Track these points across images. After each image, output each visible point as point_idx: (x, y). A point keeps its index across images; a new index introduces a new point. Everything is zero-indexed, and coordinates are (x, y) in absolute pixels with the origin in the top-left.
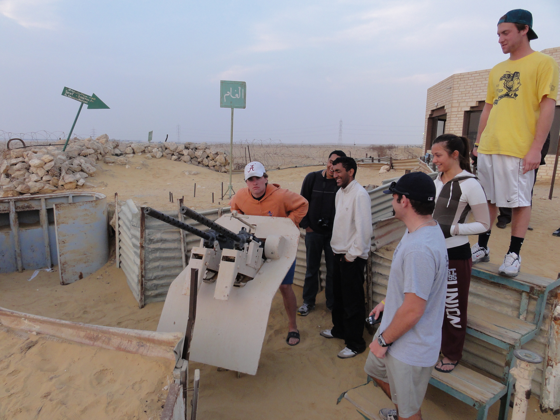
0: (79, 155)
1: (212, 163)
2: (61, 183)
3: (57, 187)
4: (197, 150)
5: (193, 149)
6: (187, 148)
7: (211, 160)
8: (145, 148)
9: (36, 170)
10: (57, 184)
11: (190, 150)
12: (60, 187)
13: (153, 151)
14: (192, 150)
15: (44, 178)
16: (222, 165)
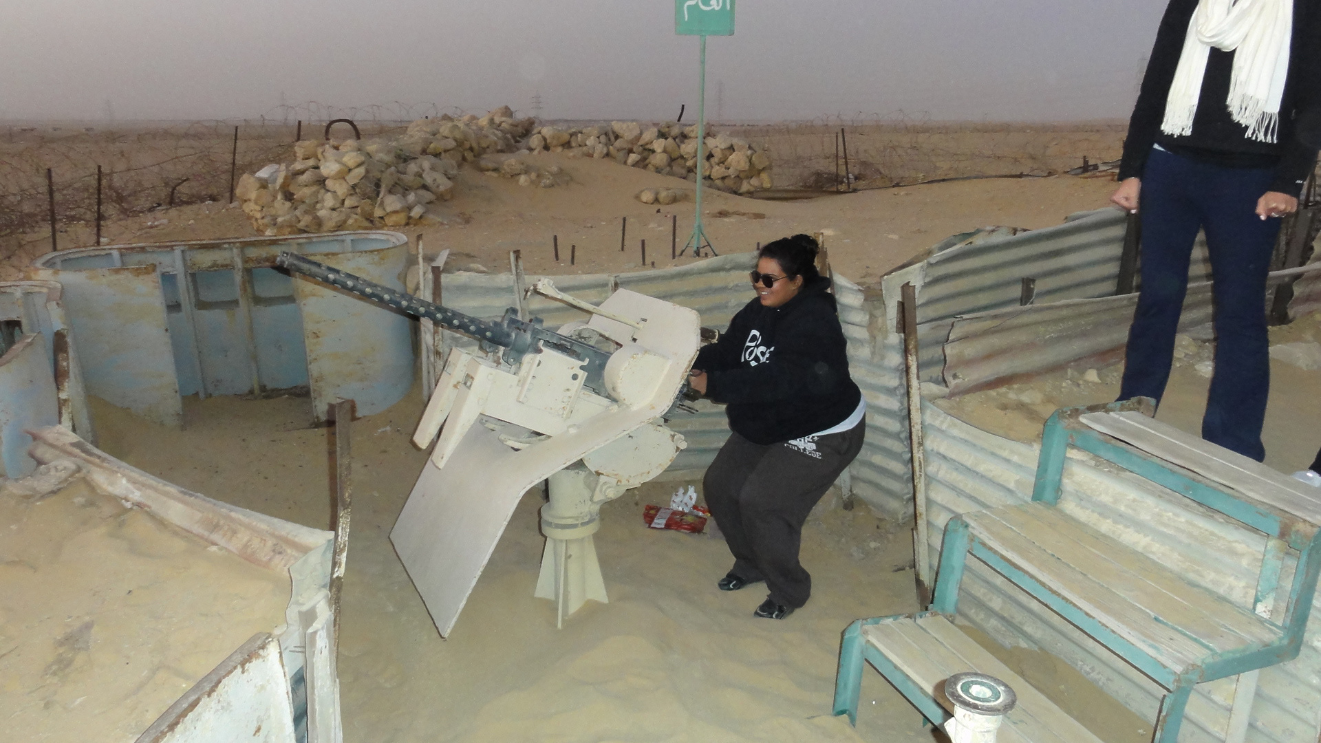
0: (424, 152)
1: (717, 171)
2: (378, 212)
3: (372, 222)
4: (686, 141)
5: (676, 137)
6: (662, 135)
7: (718, 164)
8: (571, 135)
9: (335, 184)
10: (371, 214)
11: (670, 140)
12: (377, 222)
13: (588, 143)
14: (674, 139)
15: (347, 203)
16: (742, 175)
